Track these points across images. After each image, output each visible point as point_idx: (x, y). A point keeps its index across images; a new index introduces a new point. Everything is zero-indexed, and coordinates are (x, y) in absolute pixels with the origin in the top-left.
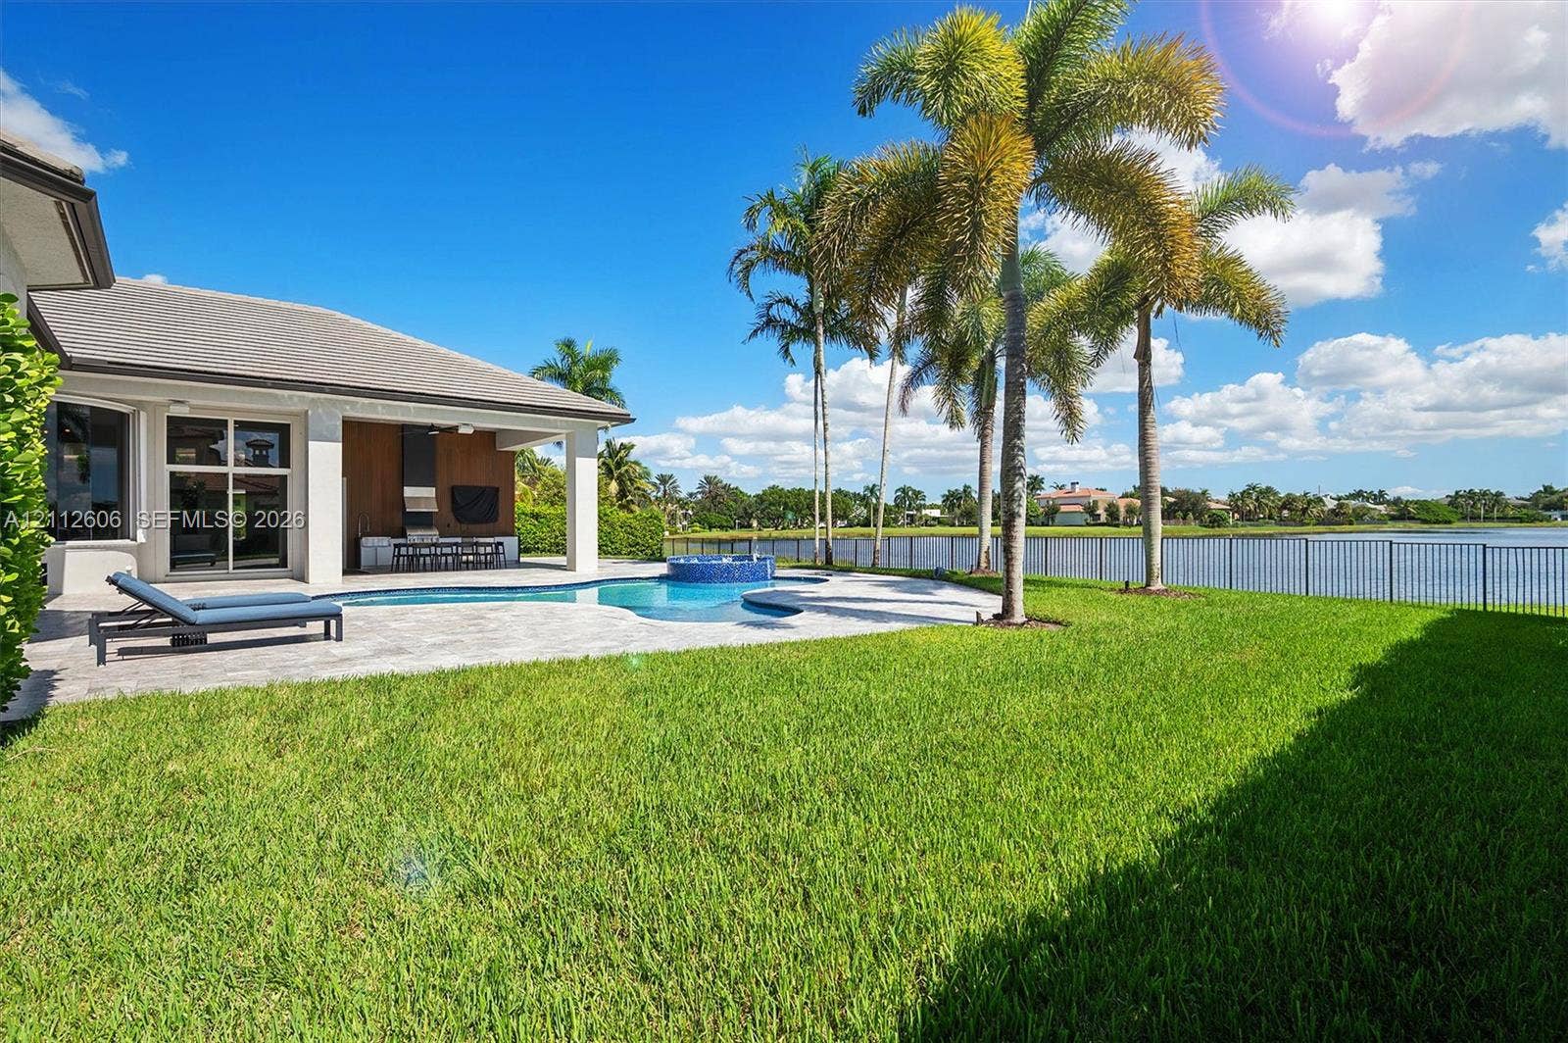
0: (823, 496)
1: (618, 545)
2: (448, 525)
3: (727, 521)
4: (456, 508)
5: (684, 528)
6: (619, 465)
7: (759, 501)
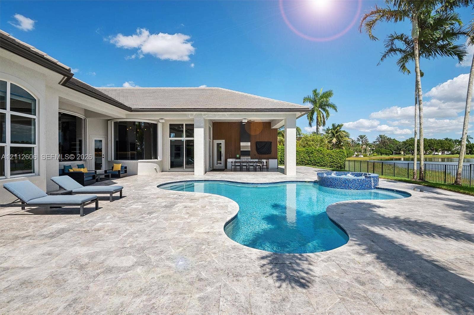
0: (419, 141)
1: (326, 162)
2: (255, 155)
3: (389, 152)
4: (257, 149)
5: (370, 154)
6: (337, 132)
7: (404, 144)
